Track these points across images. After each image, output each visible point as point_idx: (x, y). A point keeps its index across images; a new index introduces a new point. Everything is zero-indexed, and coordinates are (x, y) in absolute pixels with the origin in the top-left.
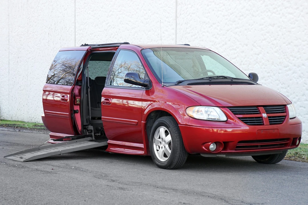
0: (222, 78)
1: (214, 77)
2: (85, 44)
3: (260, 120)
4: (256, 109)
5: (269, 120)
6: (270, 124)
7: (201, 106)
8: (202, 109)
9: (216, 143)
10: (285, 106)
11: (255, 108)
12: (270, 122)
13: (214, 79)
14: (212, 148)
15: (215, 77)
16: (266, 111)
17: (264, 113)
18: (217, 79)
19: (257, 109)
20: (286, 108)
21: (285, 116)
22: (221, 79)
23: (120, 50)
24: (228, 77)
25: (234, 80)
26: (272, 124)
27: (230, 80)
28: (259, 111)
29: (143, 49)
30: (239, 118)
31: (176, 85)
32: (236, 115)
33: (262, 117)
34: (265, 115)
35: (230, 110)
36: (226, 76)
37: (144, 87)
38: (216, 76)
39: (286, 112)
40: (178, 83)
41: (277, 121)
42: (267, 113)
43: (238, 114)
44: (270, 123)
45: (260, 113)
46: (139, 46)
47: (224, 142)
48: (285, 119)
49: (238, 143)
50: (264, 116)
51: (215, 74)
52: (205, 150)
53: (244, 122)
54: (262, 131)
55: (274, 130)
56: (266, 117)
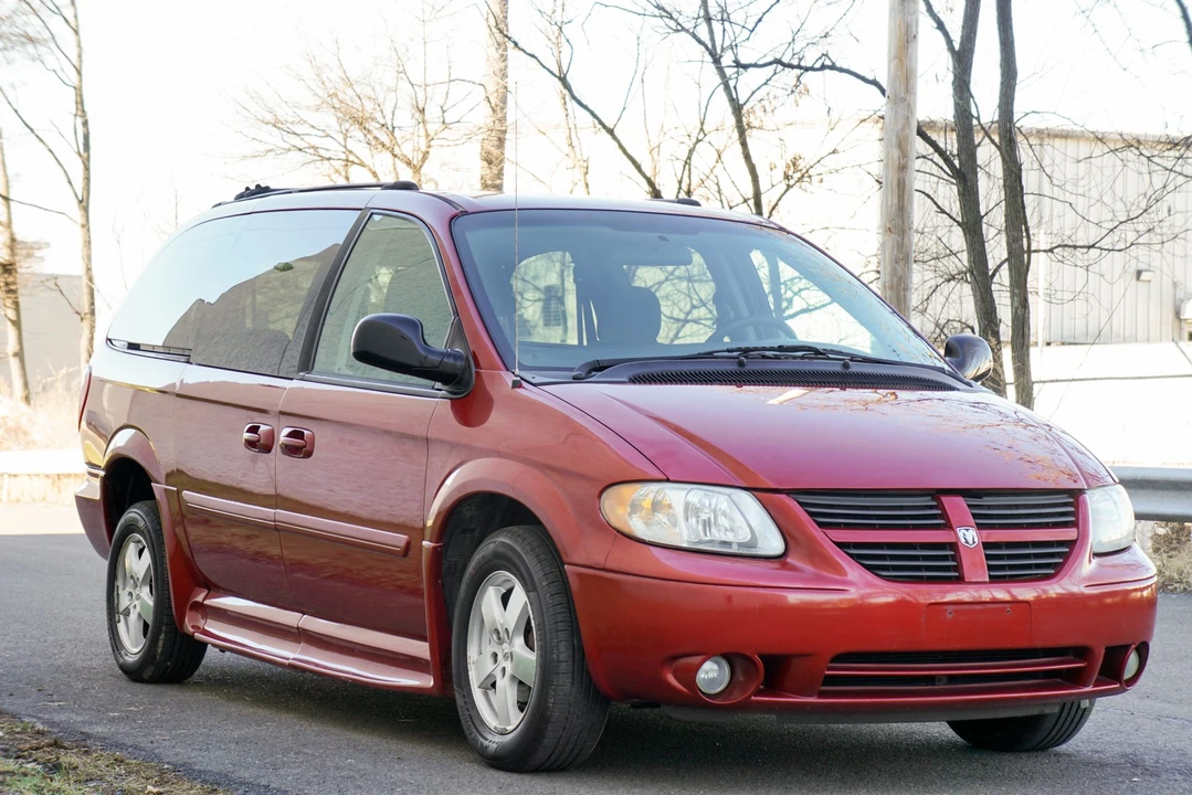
0: (802, 357)
1: (765, 349)
2: (258, 186)
3: (945, 558)
4: (931, 507)
5: (988, 557)
6: (994, 580)
7: (668, 480)
8: (676, 495)
9: (730, 658)
10: (1076, 494)
11: (926, 501)
12: (990, 568)
13: (764, 357)
14: (712, 681)
15: (772, 349)
16: (975, 516)
17: (966, 526)
18: (777, 357)
19: (935, 503)
20: (1077, 507)
21: (1071, 544)
22: (795, 358)
23: (372, 214)
24: (833, 352)
25: (855, 368)
26: (1004, 576)
27: (837, 368)
28: (944, 515)
29: (465, 213)
30: (841, 545)
31: (577, 379)
32: (828, 532)
33: (954, 546)
34: (968, 536)
35: (801, 504)
36: (820, 348)
37: (445, 382)
38: (776, 346)
39: (1075, 524)
40: (590, 372)
41: (1029, 567)
42: (980, 527)
43: (839, 524)
44: (992, 573)
45: (948, 526)
46: (450, 198)
47: (764, 657)
48: (1066, 556)
49: (833, 661)
50: (963, 541)
51: (795, 337)
52: (680, 691)
53: (863, 565)
54: (951, 608)
55: (1008, 605)
56: (974, 542)
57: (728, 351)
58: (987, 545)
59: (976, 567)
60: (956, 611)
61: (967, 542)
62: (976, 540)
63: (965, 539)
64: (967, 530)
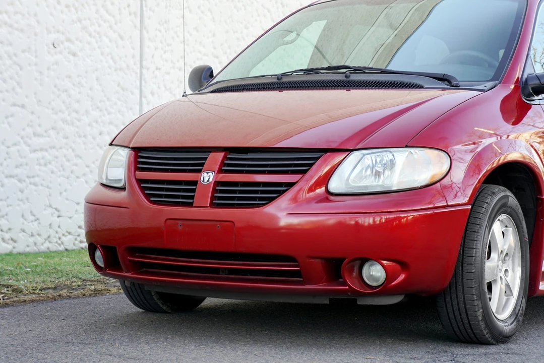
5: (214, 191)
6: (212, 205)
12: (213, 198)
34: (207, 177)
44: (213, 202)
54: (180, 222)
55: (218, 223)
56: (208, 181)
58: (216, 183)
60: (183, 225)
61: (203, 181)
62: (211, 180)
63: (204, 179)
64: (207, 173)
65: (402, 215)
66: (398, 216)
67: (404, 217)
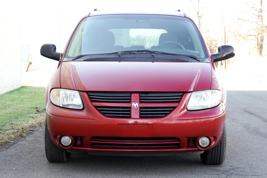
5: (140, 111)
7: (61, 88)
11: (128, 95)
13: (130, 53)
15: (136, 51)
16: (140, 99)
17: (135, 102)
21: (175, 107)
24: (156, 52)
25: (156, 56)
27: (150, 56)
28: (130, 99)
31: (73, 60)
33: (130, 108)
39: (178, 102)
40: (77, 58)
41: (158, 114)
45: (130, 102)
48: (171, 111)
50: (133, 106)
53: (101, 113)
54: (125, 125)
55: (145, 125)
56: (136, 107)
57: (122, 52)
58: (141, 108)
59: (135, 114)
61: (134, 107)
62: (137, 106)
63: (134, 106)
64: (135, 103)
65: (210, 119)
66: (209, 119)
67: (211, 120)
